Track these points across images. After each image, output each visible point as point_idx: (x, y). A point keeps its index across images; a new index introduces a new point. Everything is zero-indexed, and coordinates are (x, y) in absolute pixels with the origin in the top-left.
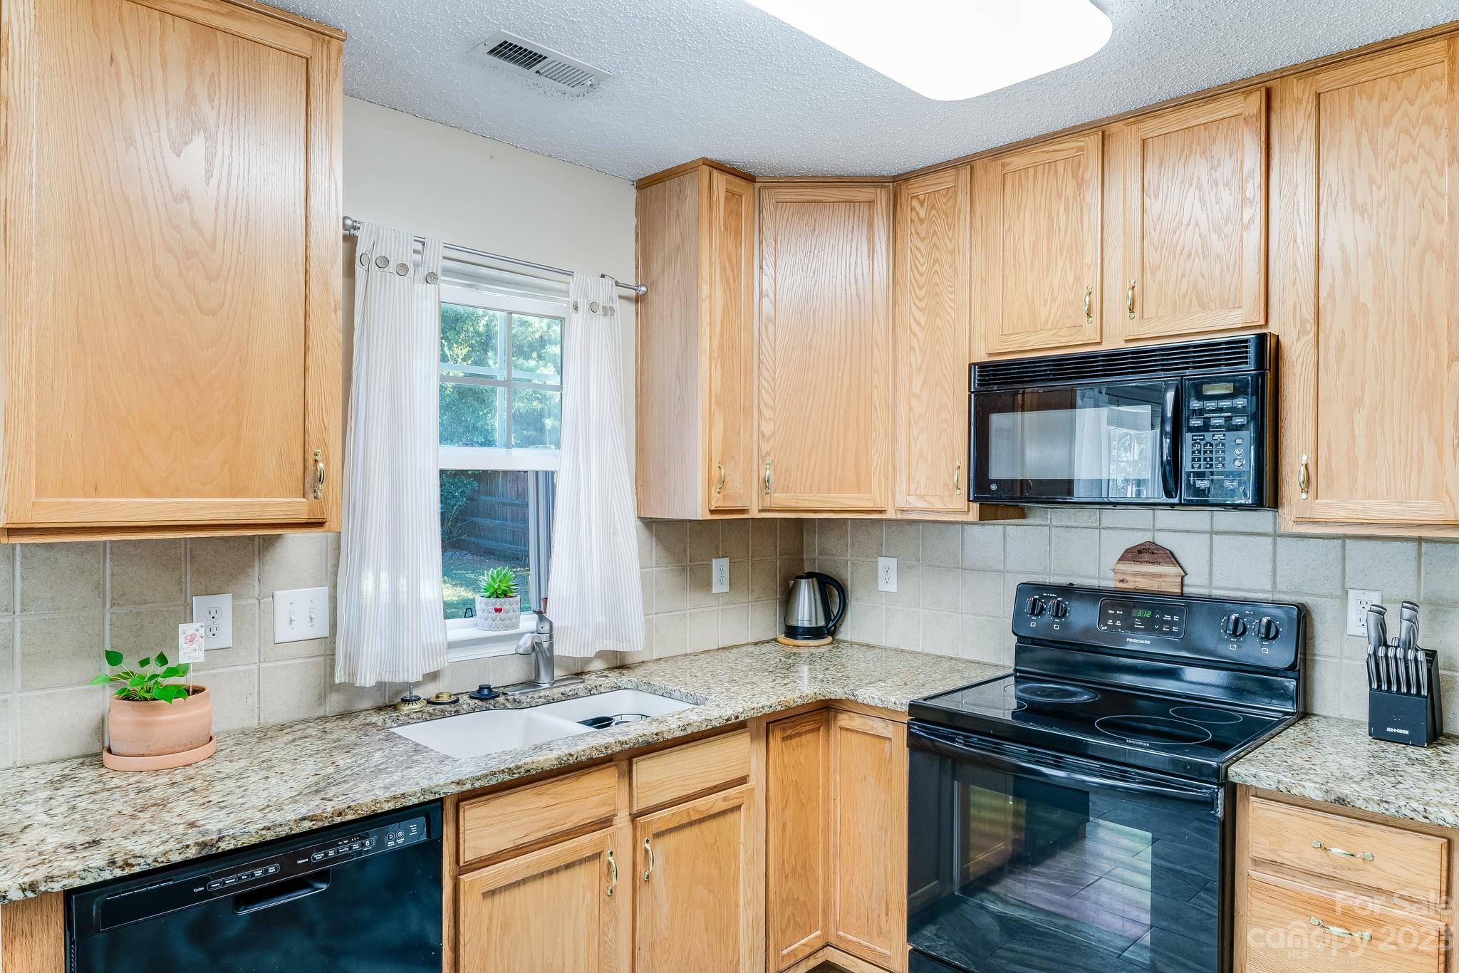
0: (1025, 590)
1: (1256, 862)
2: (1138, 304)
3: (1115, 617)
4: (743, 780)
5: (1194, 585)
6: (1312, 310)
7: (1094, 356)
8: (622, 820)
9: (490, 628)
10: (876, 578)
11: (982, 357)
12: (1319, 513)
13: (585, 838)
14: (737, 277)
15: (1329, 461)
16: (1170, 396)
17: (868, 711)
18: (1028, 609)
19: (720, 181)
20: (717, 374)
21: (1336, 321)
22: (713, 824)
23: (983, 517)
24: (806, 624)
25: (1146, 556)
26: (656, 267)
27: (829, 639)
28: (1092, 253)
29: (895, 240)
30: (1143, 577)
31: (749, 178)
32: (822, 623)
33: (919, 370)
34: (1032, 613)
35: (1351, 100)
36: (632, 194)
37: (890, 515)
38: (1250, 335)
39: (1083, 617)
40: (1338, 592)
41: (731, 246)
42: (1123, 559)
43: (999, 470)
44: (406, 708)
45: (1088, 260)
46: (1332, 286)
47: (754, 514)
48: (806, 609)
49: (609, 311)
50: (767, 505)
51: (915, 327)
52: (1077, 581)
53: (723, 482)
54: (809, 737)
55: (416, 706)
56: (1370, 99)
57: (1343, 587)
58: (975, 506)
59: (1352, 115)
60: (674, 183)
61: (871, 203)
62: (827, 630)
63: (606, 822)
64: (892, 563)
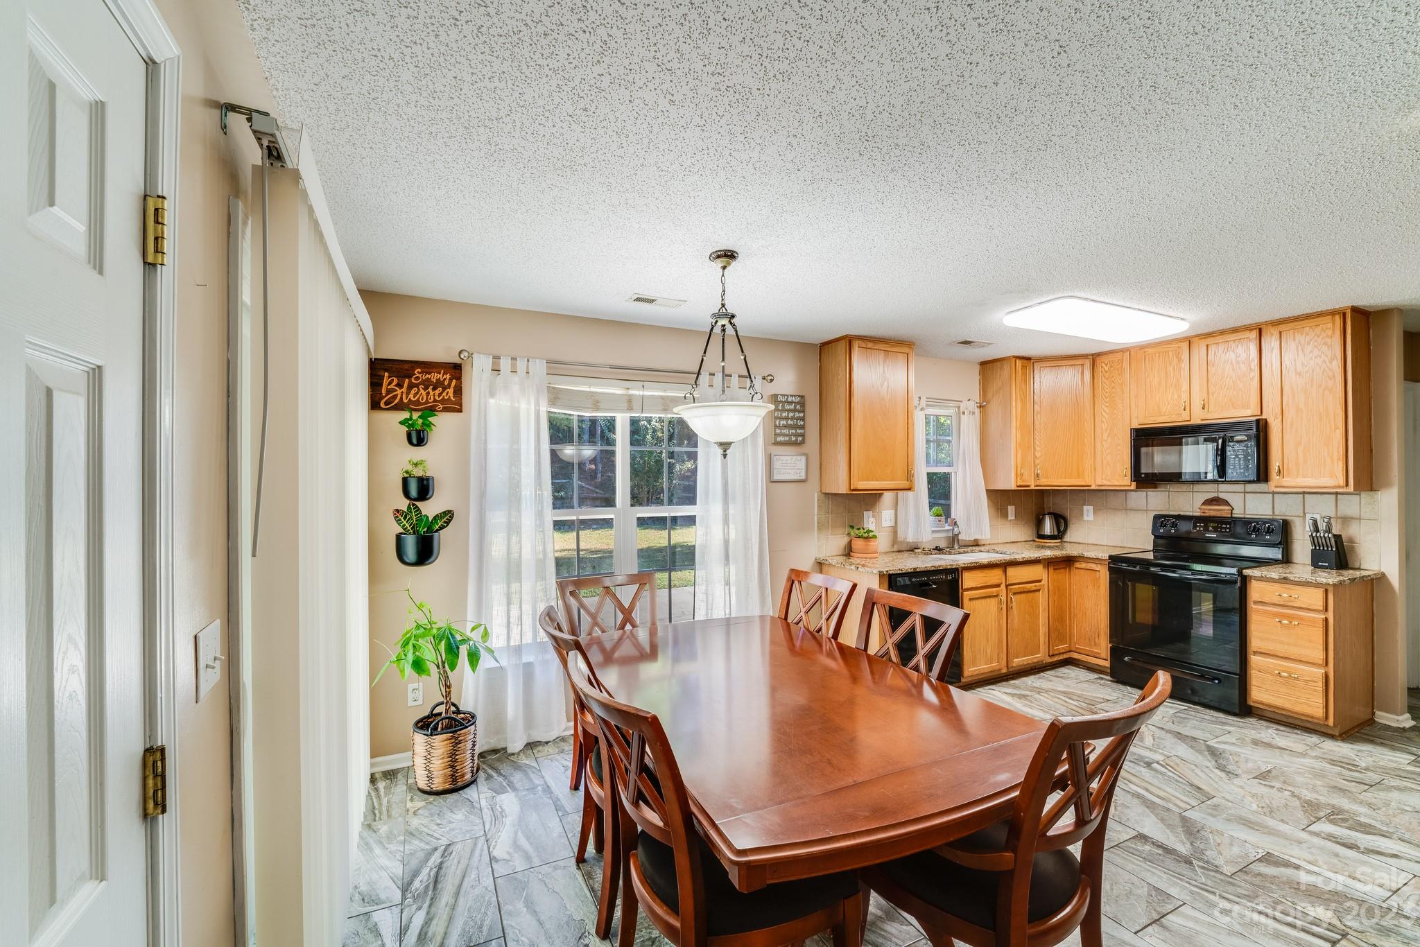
0: (1157, 517)
1: (1255, 602)
2: (1206, 406)
3: (1200, 527)
4: (1040, 581)
5: (1238, 513)
6: (1280, 410)
7: (1187, 427)
8: (1003, 586)
9: (937, 527)
10: (1082, 515)
11: (1136, 426)
12: (1285, 484)
13: (994, 589)
14: (1025, 397)
15: (1288, 464)
16: (1220, 441)
17: (1088, 560)
18: (1159, 524)
19: (1019, 363)
20: (1019, 436)
21: (1290, 414)
22: (1031, 594)
23: (1137, 487)
24: (1049, 534)
25: (1214, 503)
26: (990, 395)
27: (1059, 541)
28: (1185, 387)
29: (1094, 378)
30: (1213, 511)
31: (1028, 359)
32: (1056, 533)
33: (1106, 430)
34: (1161, 526)
35: (1294, 333)
36: (978, 367)
37: (1093, 487)
38: (1253, 419)
39: (1184, 527)
40: (1302, 515)
41: (1023, 386)
42: (1204, 504)
43: (1145, 469)
44: (916, 551)
45: (1183, 389)
46: (1288, 402)
47: (1032, 487)
48: (1048, 528)
49: (973, 413)
50: (1038, 484)
51: (1104, 413)
52: (1182, 513)
53: (1022, 475)
54: (1062, 570)
55: (919, 550)
56: (1302, 334)
57: (1304, 512)
58: (1134, 484)
59: (1294, 339)
60: (999, 363)
61: (1082, 365)
62: (1059, 535)
63: (998, 585)
64: (1091, 508)
